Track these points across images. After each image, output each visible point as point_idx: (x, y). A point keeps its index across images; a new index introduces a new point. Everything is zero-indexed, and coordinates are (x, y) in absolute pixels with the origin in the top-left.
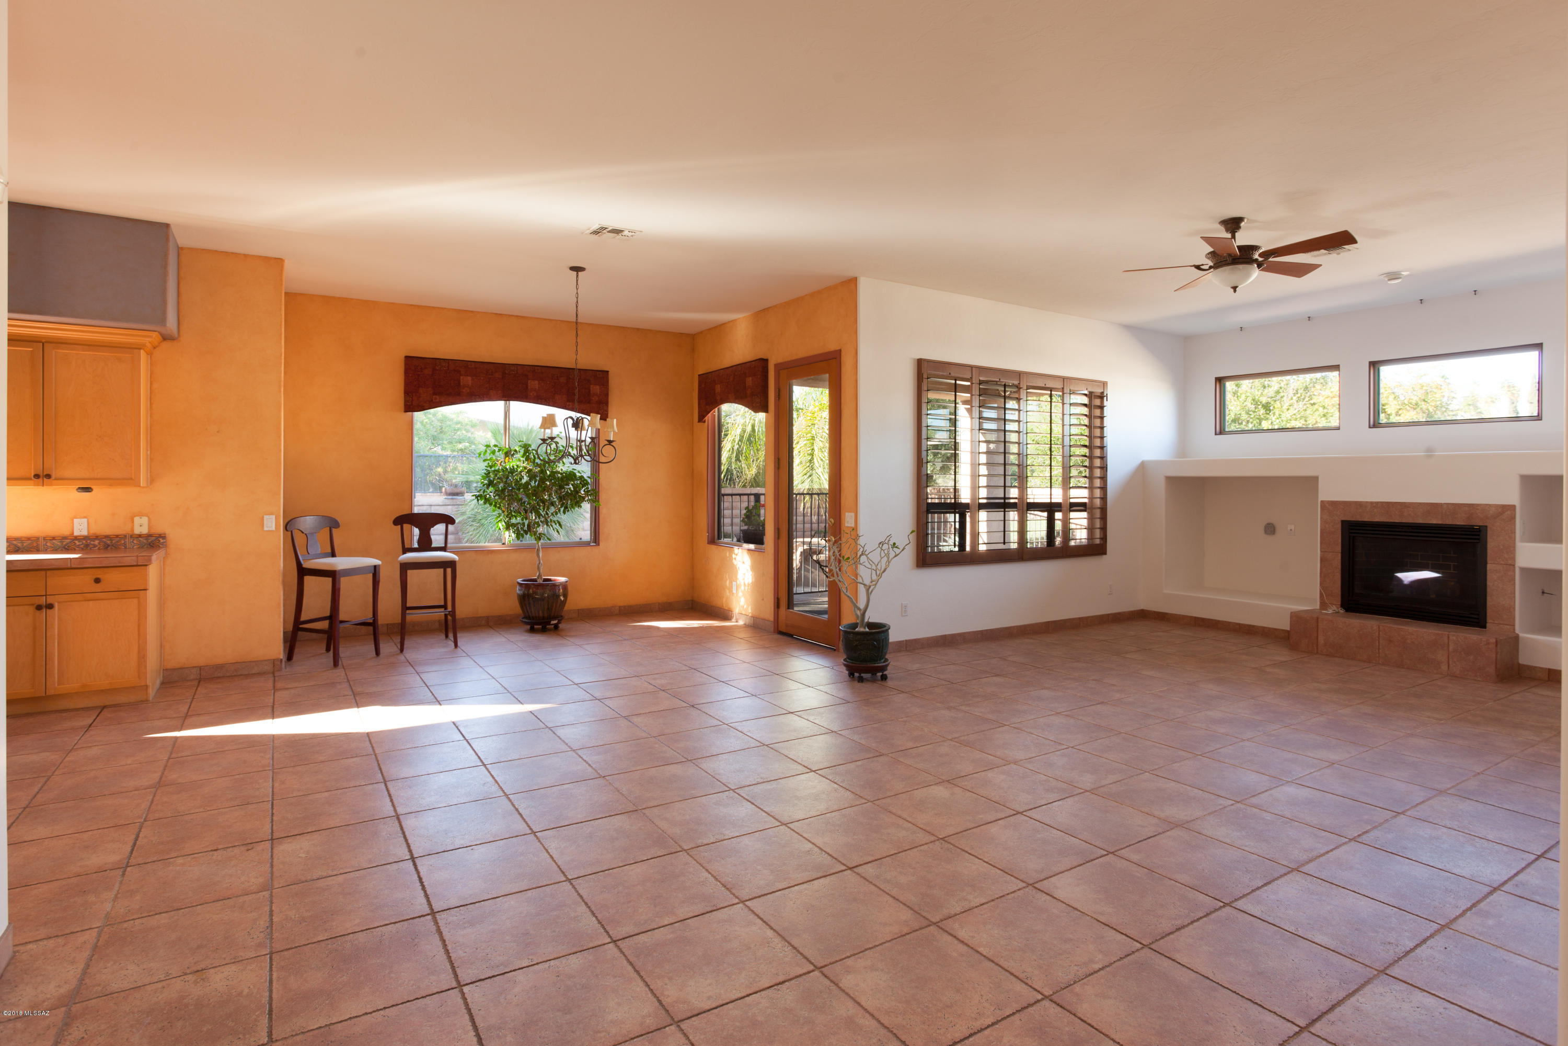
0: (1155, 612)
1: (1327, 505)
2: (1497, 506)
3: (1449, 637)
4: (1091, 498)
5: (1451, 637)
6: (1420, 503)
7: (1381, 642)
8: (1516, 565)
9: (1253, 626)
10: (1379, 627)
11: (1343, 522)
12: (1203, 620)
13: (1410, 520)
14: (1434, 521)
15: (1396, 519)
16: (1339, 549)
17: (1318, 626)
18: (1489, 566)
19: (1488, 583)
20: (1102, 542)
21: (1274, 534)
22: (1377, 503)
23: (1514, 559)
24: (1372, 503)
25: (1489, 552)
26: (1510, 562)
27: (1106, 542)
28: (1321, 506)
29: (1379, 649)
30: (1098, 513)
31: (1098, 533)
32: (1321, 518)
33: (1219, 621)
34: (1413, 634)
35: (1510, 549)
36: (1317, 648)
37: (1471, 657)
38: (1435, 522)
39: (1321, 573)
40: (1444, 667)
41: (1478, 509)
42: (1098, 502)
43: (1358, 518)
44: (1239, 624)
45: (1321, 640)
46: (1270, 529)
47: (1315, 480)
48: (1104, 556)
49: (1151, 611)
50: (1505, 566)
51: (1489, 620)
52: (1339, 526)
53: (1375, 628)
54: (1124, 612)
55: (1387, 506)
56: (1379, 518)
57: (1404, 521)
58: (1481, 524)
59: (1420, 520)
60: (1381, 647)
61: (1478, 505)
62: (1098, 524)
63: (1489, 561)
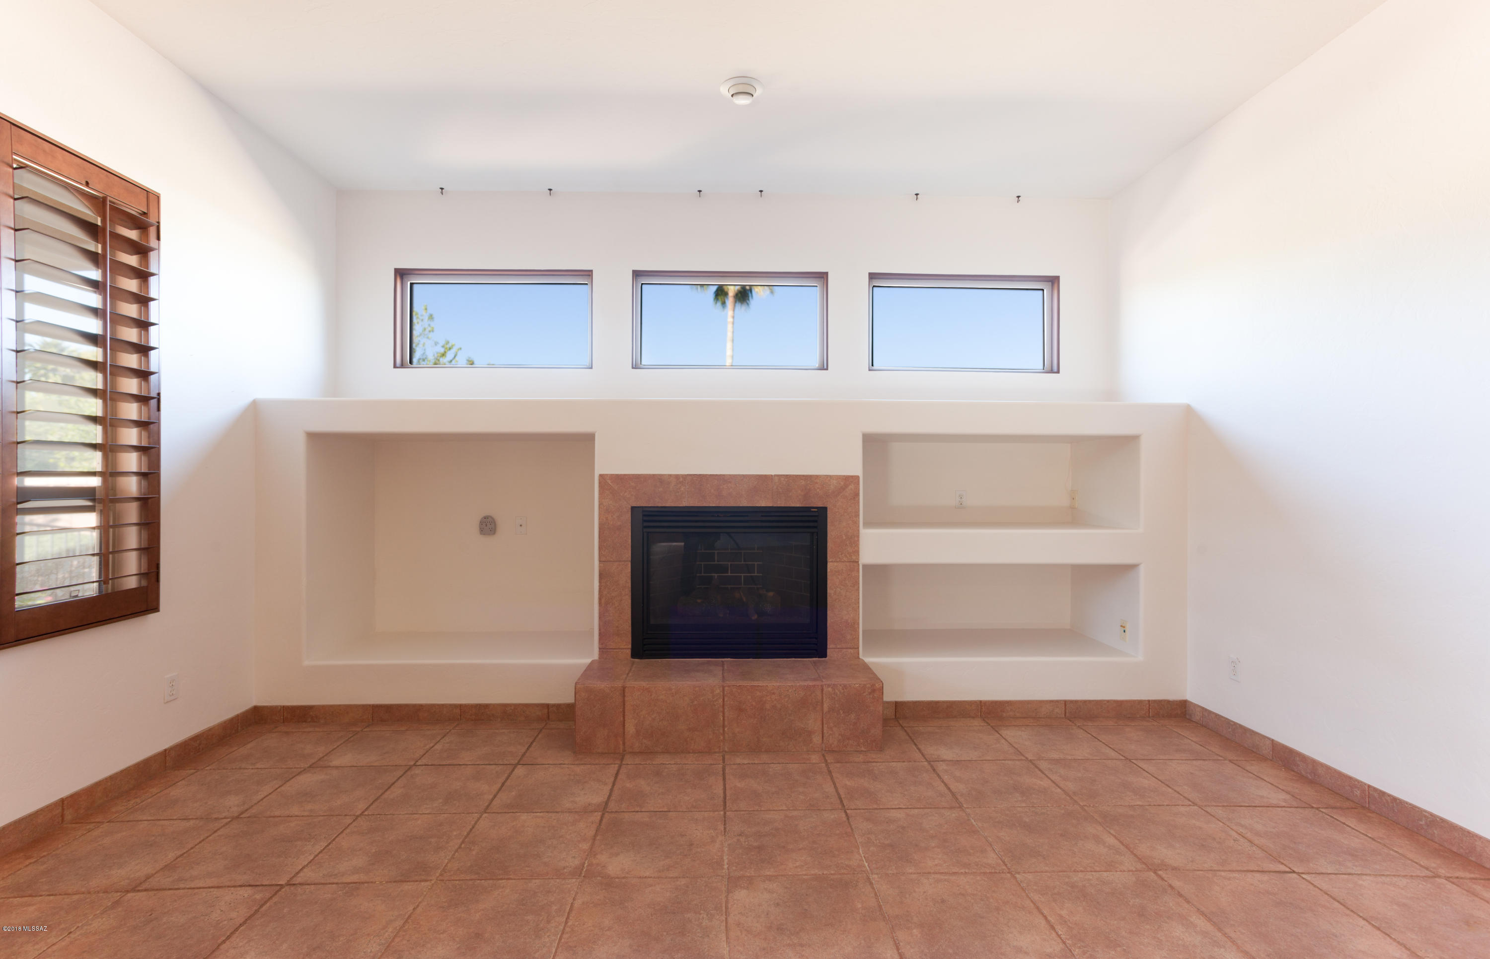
0: (285, 708)
1: (609, 482)
2: (838, 477)
3: (822, 690)
4: (110, 473)
5: (825, 689)
6: (744, 476)
7: (727, 714)
8: (860, 563)
9: (487, 706)
10: (723, 690)
11: (633, 509)
12: (388, 708)
13: (731, 503)
14: (763, 503)
15: (711, 502)
16: (628, 555)
17: (624, 702)
18: (830, 566)
19: (829, 591)
20: (144, 583)
21: (494, 533)
22: (685, 477)
23: (857, 552)
24: (677, 477)
25: (830, 545)
26: (854, 558)
27: (158, 580)
28: (600, 483)
29: (724, 727)
30: (132, 513)
31: (131, 564)
32: (600, 504)
33: (421, 705)
34: (774, 693)
35: (853, 540)
36: (624, 744)
37: (853, 716)
38: (763, 505)
39: (600, 599)
40: (817, 739)
41: (817, 483)
42: (132, 486)
43: (658, 503)
44: (460, 706)
45: (630, 728)
46: (488, 526)
47: (588, 439)
48: (152, 617)
49: (276, 707)
50: (848, 564)
51: (830, 645)
52: (628, 516)
53: (718, 691)
54: (210, 729)
55: (699, 481)
56: (688, 501)
57: (722, 504)
58: (820, 505)
59: (744, 503)
60: (726, 723)
61: (817, 476)
62: (132, 538)
63: (829, 559)
